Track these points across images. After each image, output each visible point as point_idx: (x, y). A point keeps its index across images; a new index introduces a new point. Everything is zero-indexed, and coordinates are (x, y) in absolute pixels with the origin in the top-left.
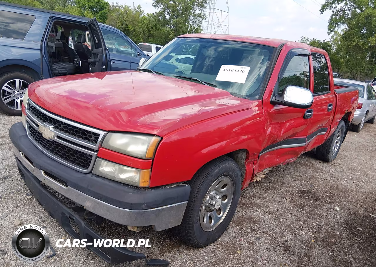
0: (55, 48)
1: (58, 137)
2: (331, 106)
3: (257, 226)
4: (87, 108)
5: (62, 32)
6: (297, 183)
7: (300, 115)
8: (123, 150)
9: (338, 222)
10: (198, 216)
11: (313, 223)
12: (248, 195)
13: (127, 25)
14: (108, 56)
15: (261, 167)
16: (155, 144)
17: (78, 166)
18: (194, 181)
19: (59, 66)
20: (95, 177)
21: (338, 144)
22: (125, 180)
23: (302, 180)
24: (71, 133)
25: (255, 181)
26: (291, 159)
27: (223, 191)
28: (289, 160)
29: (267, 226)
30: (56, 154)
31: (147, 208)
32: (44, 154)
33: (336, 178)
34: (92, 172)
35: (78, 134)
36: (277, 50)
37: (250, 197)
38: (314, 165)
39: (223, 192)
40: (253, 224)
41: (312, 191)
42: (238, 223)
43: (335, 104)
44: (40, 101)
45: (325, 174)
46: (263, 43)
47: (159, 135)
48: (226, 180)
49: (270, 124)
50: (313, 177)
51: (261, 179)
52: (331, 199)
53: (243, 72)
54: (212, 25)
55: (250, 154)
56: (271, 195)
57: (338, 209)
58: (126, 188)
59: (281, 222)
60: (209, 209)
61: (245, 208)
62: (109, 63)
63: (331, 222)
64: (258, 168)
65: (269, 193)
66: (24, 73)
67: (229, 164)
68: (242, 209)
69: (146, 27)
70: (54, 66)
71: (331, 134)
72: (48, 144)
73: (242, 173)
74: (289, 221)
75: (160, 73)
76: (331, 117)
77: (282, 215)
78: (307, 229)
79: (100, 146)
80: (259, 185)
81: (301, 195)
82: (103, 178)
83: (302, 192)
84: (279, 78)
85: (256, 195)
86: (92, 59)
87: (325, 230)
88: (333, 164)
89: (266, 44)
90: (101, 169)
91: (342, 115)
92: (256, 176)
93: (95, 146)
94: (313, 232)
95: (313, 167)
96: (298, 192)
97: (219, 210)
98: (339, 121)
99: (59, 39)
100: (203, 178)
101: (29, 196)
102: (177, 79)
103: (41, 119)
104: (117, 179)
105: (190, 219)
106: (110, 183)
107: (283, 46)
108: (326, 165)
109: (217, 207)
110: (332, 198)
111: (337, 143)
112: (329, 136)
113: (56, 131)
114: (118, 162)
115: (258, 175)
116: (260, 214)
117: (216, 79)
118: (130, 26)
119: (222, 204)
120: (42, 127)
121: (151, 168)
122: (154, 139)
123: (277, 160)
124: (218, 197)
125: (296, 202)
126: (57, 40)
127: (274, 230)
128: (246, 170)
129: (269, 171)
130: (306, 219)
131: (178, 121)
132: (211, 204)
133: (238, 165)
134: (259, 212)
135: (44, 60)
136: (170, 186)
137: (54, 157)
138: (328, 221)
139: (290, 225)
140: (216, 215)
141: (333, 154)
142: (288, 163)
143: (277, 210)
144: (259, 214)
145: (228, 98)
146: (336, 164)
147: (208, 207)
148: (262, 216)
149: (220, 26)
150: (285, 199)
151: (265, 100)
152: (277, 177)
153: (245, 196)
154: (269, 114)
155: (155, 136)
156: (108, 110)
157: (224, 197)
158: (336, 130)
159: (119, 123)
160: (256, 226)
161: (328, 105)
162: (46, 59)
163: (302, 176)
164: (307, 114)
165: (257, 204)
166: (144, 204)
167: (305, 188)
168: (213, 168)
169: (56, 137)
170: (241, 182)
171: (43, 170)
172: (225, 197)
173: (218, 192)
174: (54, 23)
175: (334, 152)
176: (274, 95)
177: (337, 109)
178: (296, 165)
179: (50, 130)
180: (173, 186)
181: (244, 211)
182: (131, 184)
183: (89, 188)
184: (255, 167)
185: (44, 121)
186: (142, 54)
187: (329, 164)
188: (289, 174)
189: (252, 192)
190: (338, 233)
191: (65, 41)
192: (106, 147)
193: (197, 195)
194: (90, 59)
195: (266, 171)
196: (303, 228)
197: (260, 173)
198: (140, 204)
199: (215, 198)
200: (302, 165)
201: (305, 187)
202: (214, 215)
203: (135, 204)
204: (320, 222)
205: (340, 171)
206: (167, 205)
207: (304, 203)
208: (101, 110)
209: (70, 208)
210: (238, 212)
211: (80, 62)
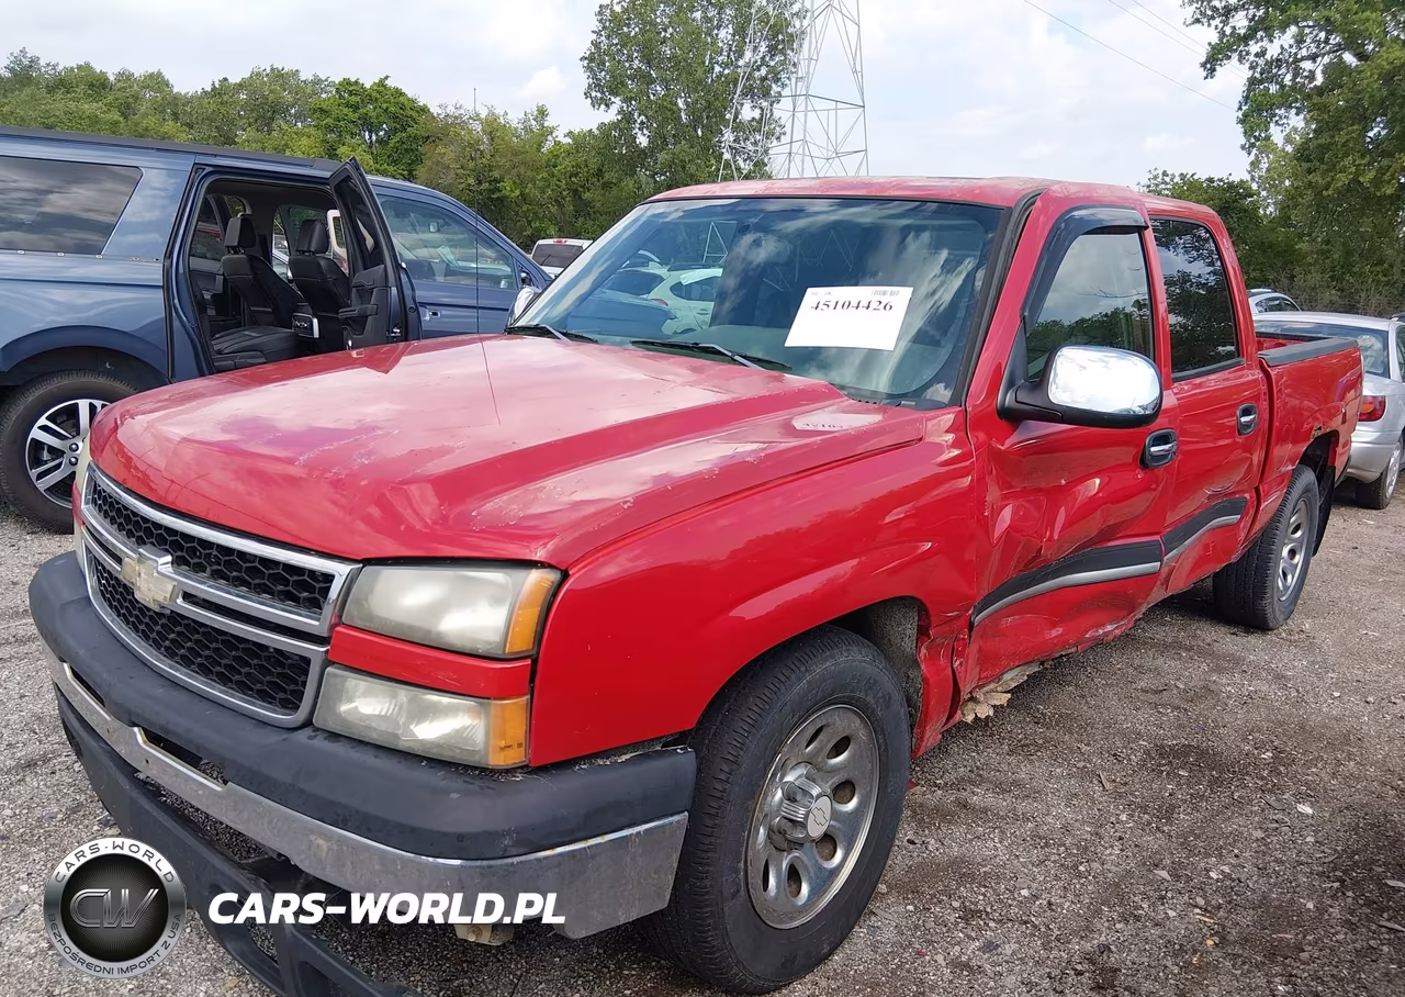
0: (225, 280)
1: (187, 597)
2: (1250, 415)
3: (985, 896)
4: (292, 481)
5: (245, 220)
6: (1143, 720)
7: (1126, 454)
8: (419, 629)
9: (1310, 861)
10: (737, 871)
11: (1207, 870)
12: (951, 777)
13: (496, 181)
14: (407, 292)
15: (991, 666)
16: (541, 598)
17: (264, 701)
18: (713, 731)
19: (232, 342)
20: (326, 738)
21: (1299, 559)
22: (435, 744)
23: (1163, 706)
24: (234, 577)
25: (970, 718)
26: (1109, 628)
27: (835, 765)
28: (1101, 632)
29: (1025, 892)
30: (186, 662)
31: (522, 850)
32: (144, 663)
33: (1298, 691)
34: (312, 724)
35: (257, 581)
36: (1013, 219)
37: (958, 785)
38: (1209, 645)
39: (835, 770)
40: (972, 890)
41: (1204, 744)
42: (909, 888)
43: (1267, 406)
44: (136, 468)
45: (1256, 676)
46: (958, 197)
47: (553, 563)
48: (844, 722)
49: (1005, 497)
50: (1208, 691)
51: (995, 712)
52: (1280, 773)
53: (888, 307)
54: (804, 155)
55: (931, 612)
56: (1040, 770)
57: (1306, 809)
58: (437, 778)
59: (1080, 875)
60: (784, 839)
61: (939, 828)
62: (412, 316)
63: (1279, 862)
64: (977, 670)
65: (1032, 762)
66: (108, 374)
67: (851, 659)
68: (927, 832)
69: (567, 184)
70: (218, 341)
71: (1262, 520)
72: (158, 628)
73: (912, 690)
74: (1113, 869)
75: (582, 337)
76: (1257, 457)
77: (1086, 848)
78: (1186, 898)
79: (337, 621)
80: (992, 735)
81: (1160, 765)
82: (355, 744)
83: (1162, 751)
84: (1027, 319)
85: (980, 776)
86: (355, 308)
87: (1256, 898)
88: (1284, 635)
89: (969, 199)
90: (344, 708)
91: (1301, 445)
92: (973, 699)
93: (318, 620)
94: (1209, 908)
95: (1206, 652)
96: (1147, 752)
97: (828, 841)
98: (1290, 468)
99: (236, 244)
100: (748, 719)
101: (111, 827)
102: (641, 352)
103: (130, 534)
104: (404, 743)
105: (707, 882)
106: (377, 760)
107: (1034, 203)
108: (1254, 640)
109: (816, 830)
110: (1282, 769)
111: (1292, 553)
112: (1254, 531)
113: (180, 574)
114: (406, 676)
115: (979, 695)
116: (996, 849)
117: (789, 343)
118: (507, 185)
119: (835, 815)
120: (133, 563)
121: (528, 689)
122: (535, 581)
123: (1054, 633)
124: (815, 791)
125: (1142, 793)
126: (228, 247)
127: (1053, 910)
128: (925, 680)
129: (1026, 678)
130: (1180, 855)
131: (626, 507)
132: (791, 820)
133: (888, 658)
134: (993, 840)
135: (176, 323)
136: (613, 759)
137: (181, 675)
138: (1268, 858)
139: (1117, 885)
140: (817, 861)
141: (1284, 599)
142: (1100, 643)
143: (1066, 829)
144: (991, 848)
145: (830, 408)
146: (1297, 637)
147: (782, 832)
148: (1005, 855)
149: (834, 155)
150: (1096, 782)
151: (975, 406)
152: (1064, 699)
153: (938, 782)
154: (998, 457)
155: (537, 568)
156: (363, 483)
157: (843, 790)
158: (1283, 504)
159: (402, 527)
160: (981, 898)
161: (1238, 413)
162: (185, 318)
163: (1161, 691)
164: (1153, 449)
165: (985, 810)
166: (509, 832)
167: (1174, 738)
168: (783, 678)
169: (180, 597)
170: (905, 726)
171: (138, 726)
172: (847, 792)
173: (819, 770)
174: (209, 191)
175: (1286, 588)
176: (1011, 384)
177: (1276, 423)
178: (1138, 649)
179: (158, 573)
180: (624, 758)
181: (933, 841)
182: (458, 757)
183: (302, 784)
184: (961, 664)
185: (141, 542)
186: (538, 277)
187: (1270, 636)
188: (1112, 685)
189: (965, 763)
190: (1311, 907)
191: (256, 251)
192: (359, 624)
193: (728, 786)
194: (349, 307)
195: (1014, 677)
196: (1169, 895)
197: (987, 688)
198: (492, 836)
199: (806, 793)
200: (1163, 648)
201: (1174, 732)
202: (805, 859)
203: (476, 836)
204: (1239, 865)
205: (1313, 663)
206: (607, 833)
207: (1170, 795)
208: (337, 484)
209: (241, 866)
210: (911, 847)
211: (315, 321)
